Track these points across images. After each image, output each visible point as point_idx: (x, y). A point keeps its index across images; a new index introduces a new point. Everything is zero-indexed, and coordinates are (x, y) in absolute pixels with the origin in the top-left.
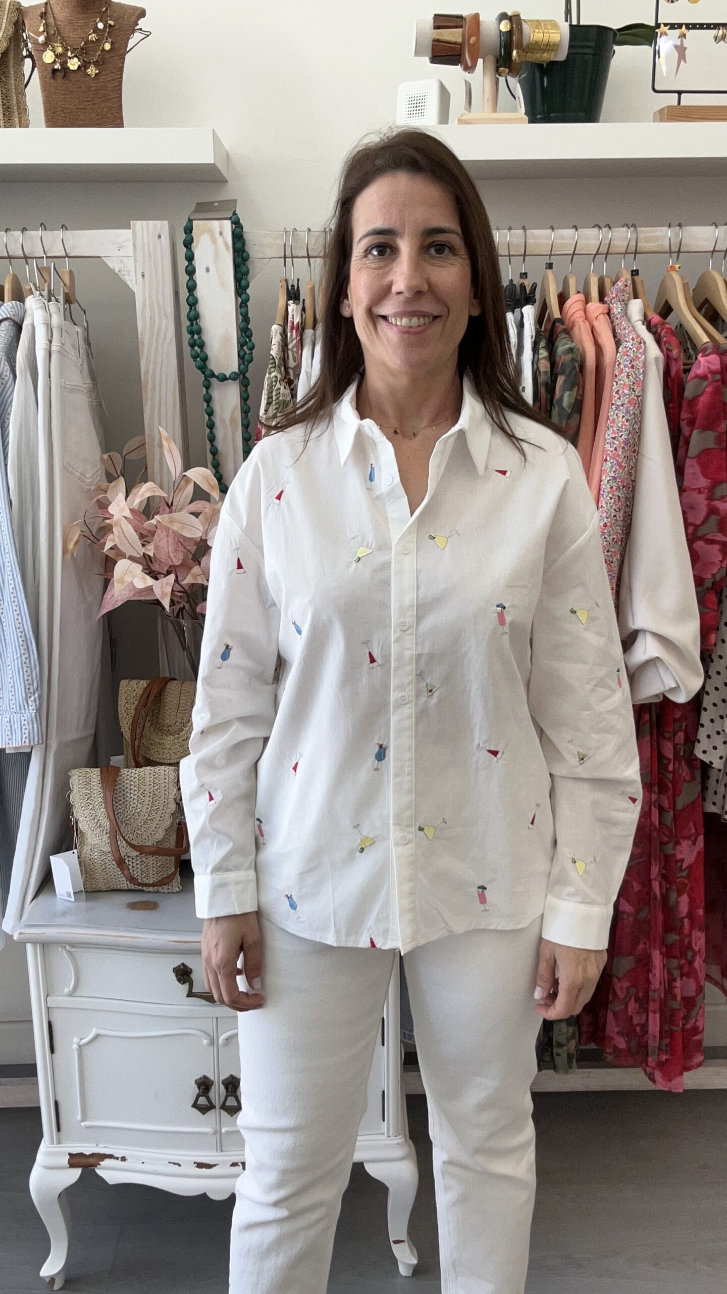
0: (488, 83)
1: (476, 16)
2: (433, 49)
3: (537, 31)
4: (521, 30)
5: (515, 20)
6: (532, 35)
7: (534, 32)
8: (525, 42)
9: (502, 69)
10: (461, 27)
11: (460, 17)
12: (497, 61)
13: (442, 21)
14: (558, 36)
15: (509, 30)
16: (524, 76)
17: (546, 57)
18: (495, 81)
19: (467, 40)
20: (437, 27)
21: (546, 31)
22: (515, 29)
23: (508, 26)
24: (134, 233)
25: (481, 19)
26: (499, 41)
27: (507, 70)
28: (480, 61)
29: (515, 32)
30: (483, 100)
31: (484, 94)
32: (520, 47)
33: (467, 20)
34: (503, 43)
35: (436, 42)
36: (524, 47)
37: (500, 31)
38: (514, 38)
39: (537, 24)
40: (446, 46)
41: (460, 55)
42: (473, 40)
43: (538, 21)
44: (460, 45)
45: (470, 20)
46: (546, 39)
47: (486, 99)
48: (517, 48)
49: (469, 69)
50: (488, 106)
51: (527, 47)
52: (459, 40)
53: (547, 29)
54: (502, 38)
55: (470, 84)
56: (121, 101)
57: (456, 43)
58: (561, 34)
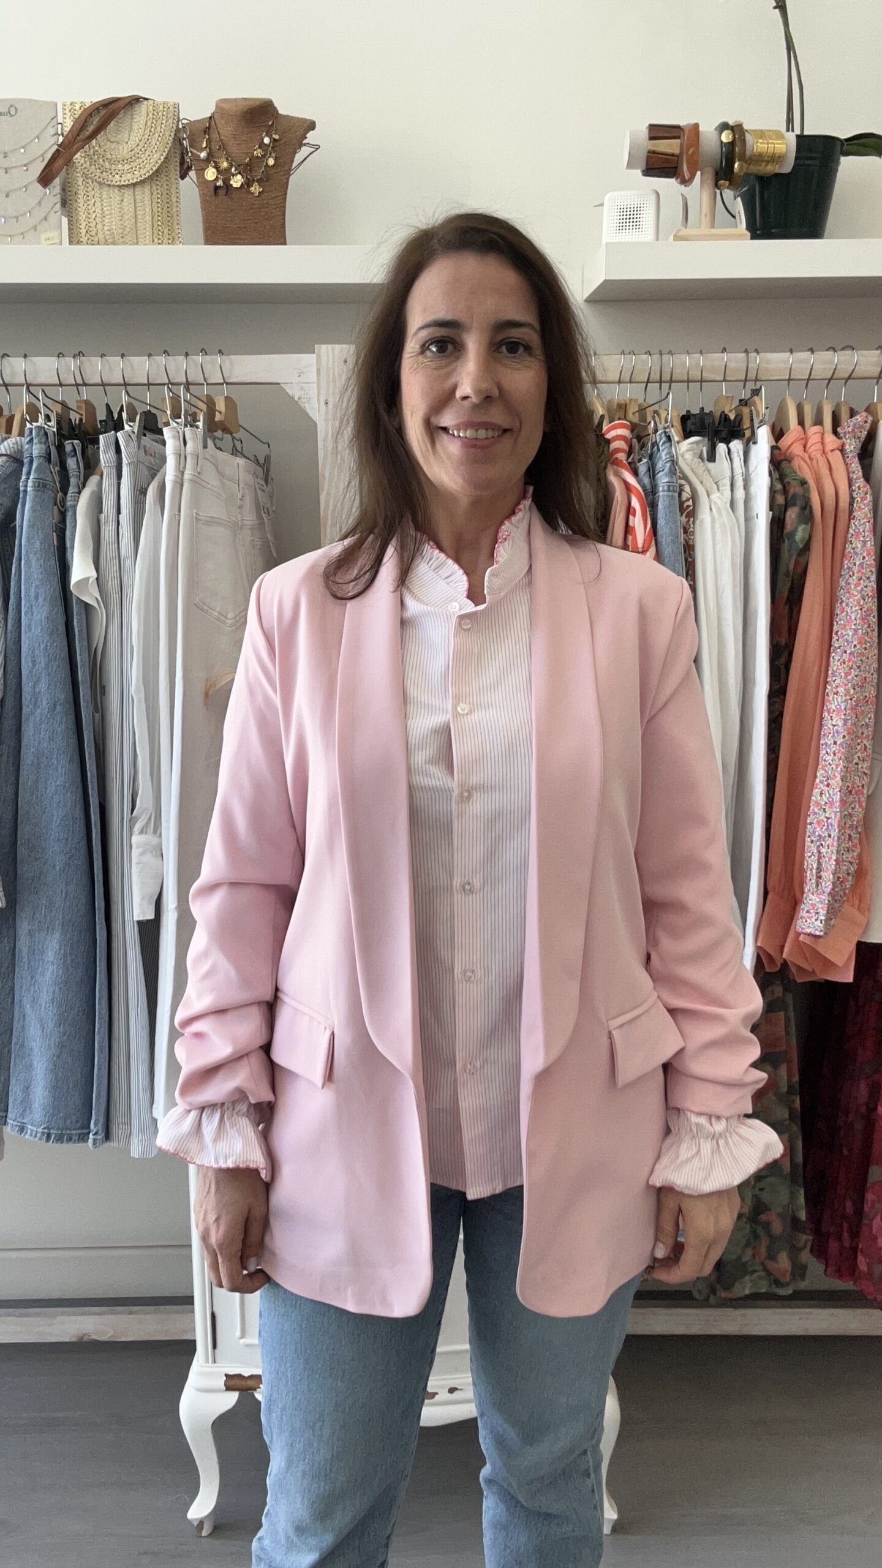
0: (706, 197)
1: (696, 126)
2: (647, 161)
3: (761, 141)
4: (744, 141)
5: (737, 130)
6: (756, 146)
7: (757, 142)
8: (748, 153)
9: (722, 181)
10: (678, 137)
11: (678, 127)
12: (717, 173)
13: (657, 132)
14: (784, 146)
15: (730, 140)
16: (744, 189)
17: (771, 169)
18: (713, 195)
19: (685, 150)
20: (652, 138)
21: (771, 141)
22: (737, 140)
23: (730, 137)
24: (319, 358)
25: (701, 129)
26: (720, 151)
27: (727, 183)
28: (699, 173)
29: (738, 143)
30: (700, 214)
31: (701, 208)
32: (743, 158)
33: (686, 132)
34: (724, 155)
35: (652, 155)
36: (747, 158)
37: (722, 142)
38: (737, 149)
39: (761, 134)
40: (662, 158)
41: (676, 167)
42: (691, 151)
43: (761, 131)
44: (677, 156)
45: (689, 131)
46: (771, 151)
47: (703, 214)
48: (739, 160)
49: (685, 182)
50: (705, 221)
51: (750, 158)
52: (677, 151)
53: (771, 139)
54: (724, 149)
55: (686, 198)
56: (284, 219)
57: (673, 155)
58: (787, 145)
